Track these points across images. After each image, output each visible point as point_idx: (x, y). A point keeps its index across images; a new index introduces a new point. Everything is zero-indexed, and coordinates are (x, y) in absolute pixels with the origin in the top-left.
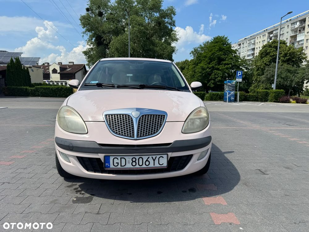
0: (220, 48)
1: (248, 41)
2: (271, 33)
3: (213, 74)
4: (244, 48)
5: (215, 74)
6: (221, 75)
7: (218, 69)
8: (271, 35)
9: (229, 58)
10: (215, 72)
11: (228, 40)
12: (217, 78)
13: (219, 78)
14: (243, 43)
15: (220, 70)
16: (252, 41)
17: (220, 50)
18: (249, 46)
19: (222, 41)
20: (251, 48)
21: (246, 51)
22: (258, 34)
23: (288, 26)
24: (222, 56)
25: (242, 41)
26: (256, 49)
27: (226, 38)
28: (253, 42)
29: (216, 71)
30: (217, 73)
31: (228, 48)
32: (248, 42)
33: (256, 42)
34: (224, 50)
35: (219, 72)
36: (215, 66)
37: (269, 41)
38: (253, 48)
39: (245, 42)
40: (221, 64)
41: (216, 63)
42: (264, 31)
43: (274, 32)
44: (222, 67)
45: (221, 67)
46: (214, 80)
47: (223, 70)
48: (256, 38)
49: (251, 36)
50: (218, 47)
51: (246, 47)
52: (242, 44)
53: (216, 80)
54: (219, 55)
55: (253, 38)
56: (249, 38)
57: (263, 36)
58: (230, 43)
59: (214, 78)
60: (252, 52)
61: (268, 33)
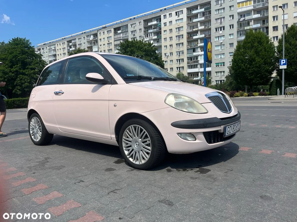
0: (22, 50)
1: (48, 46)
2: (70, 42)
3: (19, 79)
4: (44, 53)
5: (21, 79)
6: (29, 80)
7: (24, 74)
8: (71, 44)
9: (35, 62)
10: (20, 77)
11: (31, 43)
12: (25, 83)
13: (26, 84)
14: (43, 49)
15: (27, 75)
16: (53, 47)
17: (23, 53)
18: (50, 52)
19: (24, 44)
20: (52, 54)
21: (47, 57)
22: (57, 41)
23: (84, 37)
24: (27, 60)
25: (41, 46)
26: (57, 55)
27: (28, 41)
28: (53, 49)
29: (21, 75)
30: (23, 79)
31: (32, 52)
32: (48, 48)
33: (57, 49)
34: (28, 53)
35: (26, 77)
36: (19, 70)
37: (69, 49)
38: (54, 54)
39: (45, 47)
40: (27, 69)
41: (20, 67)
42: (63, 39)
43: (73, 41)
44: (29, 71)
45: (27, 72)
46: (21, 86)
47: (30, 75)
48: (56, 44)
49: (50, 43)
50: (20, 50)
51: (47, 52)
52: (41, 49)
53: (23, 86)
54: (22, 58)
55: (53, 44)
56: (48, 44)
57: (63, 43)
58: (33, 47)
59: (20, 84)
60: (54, 58)
61: (67, 41)
